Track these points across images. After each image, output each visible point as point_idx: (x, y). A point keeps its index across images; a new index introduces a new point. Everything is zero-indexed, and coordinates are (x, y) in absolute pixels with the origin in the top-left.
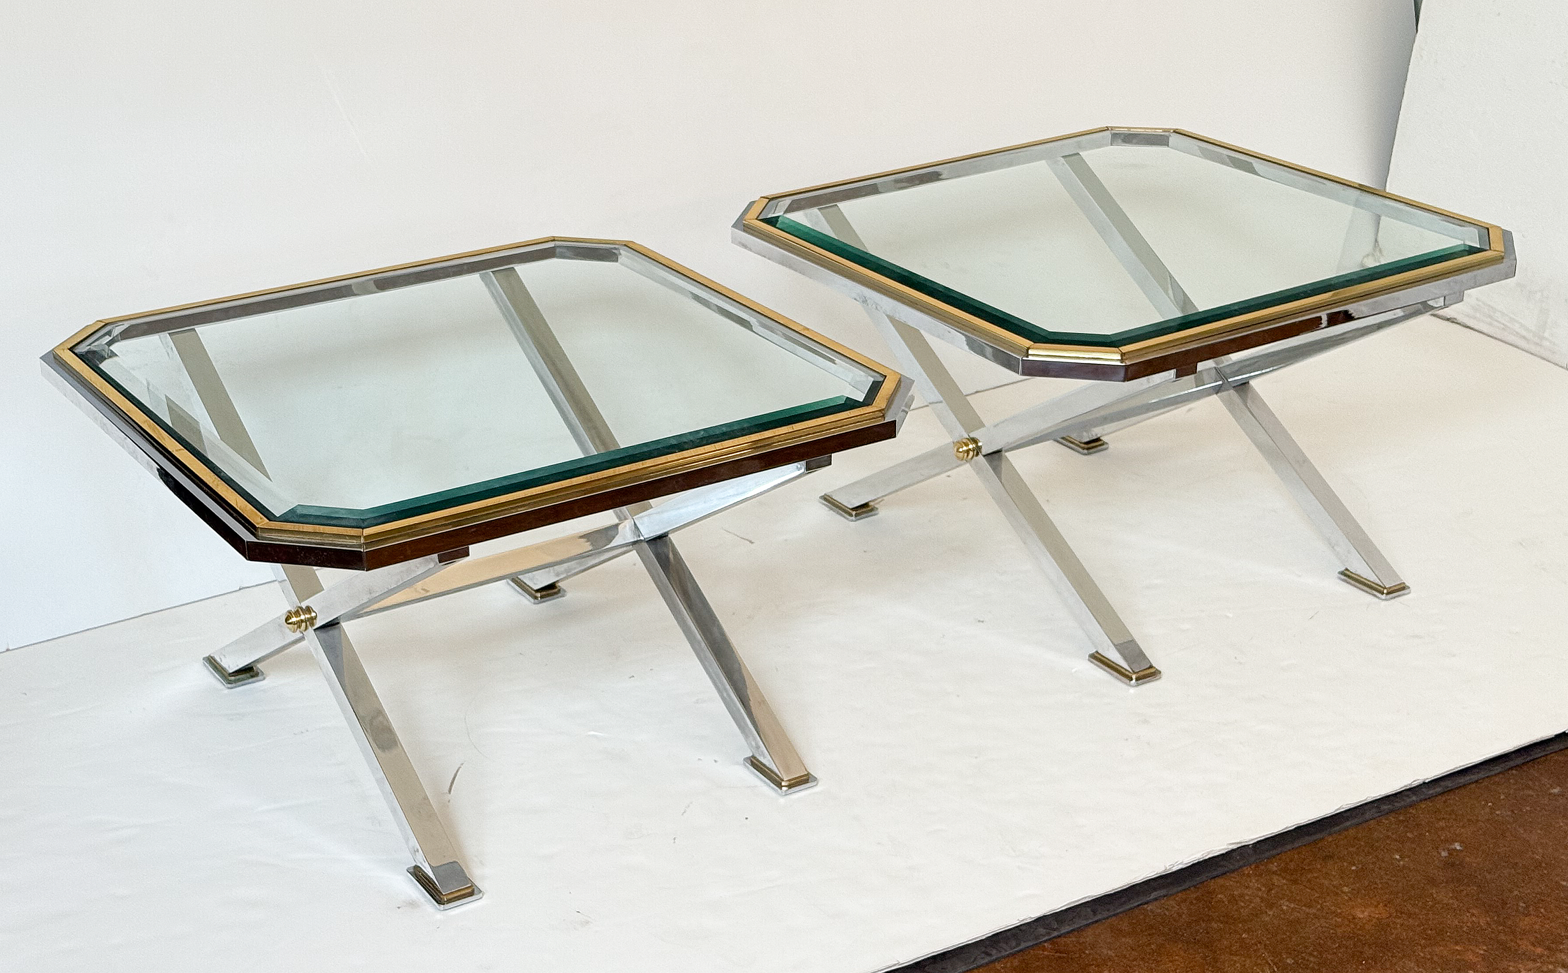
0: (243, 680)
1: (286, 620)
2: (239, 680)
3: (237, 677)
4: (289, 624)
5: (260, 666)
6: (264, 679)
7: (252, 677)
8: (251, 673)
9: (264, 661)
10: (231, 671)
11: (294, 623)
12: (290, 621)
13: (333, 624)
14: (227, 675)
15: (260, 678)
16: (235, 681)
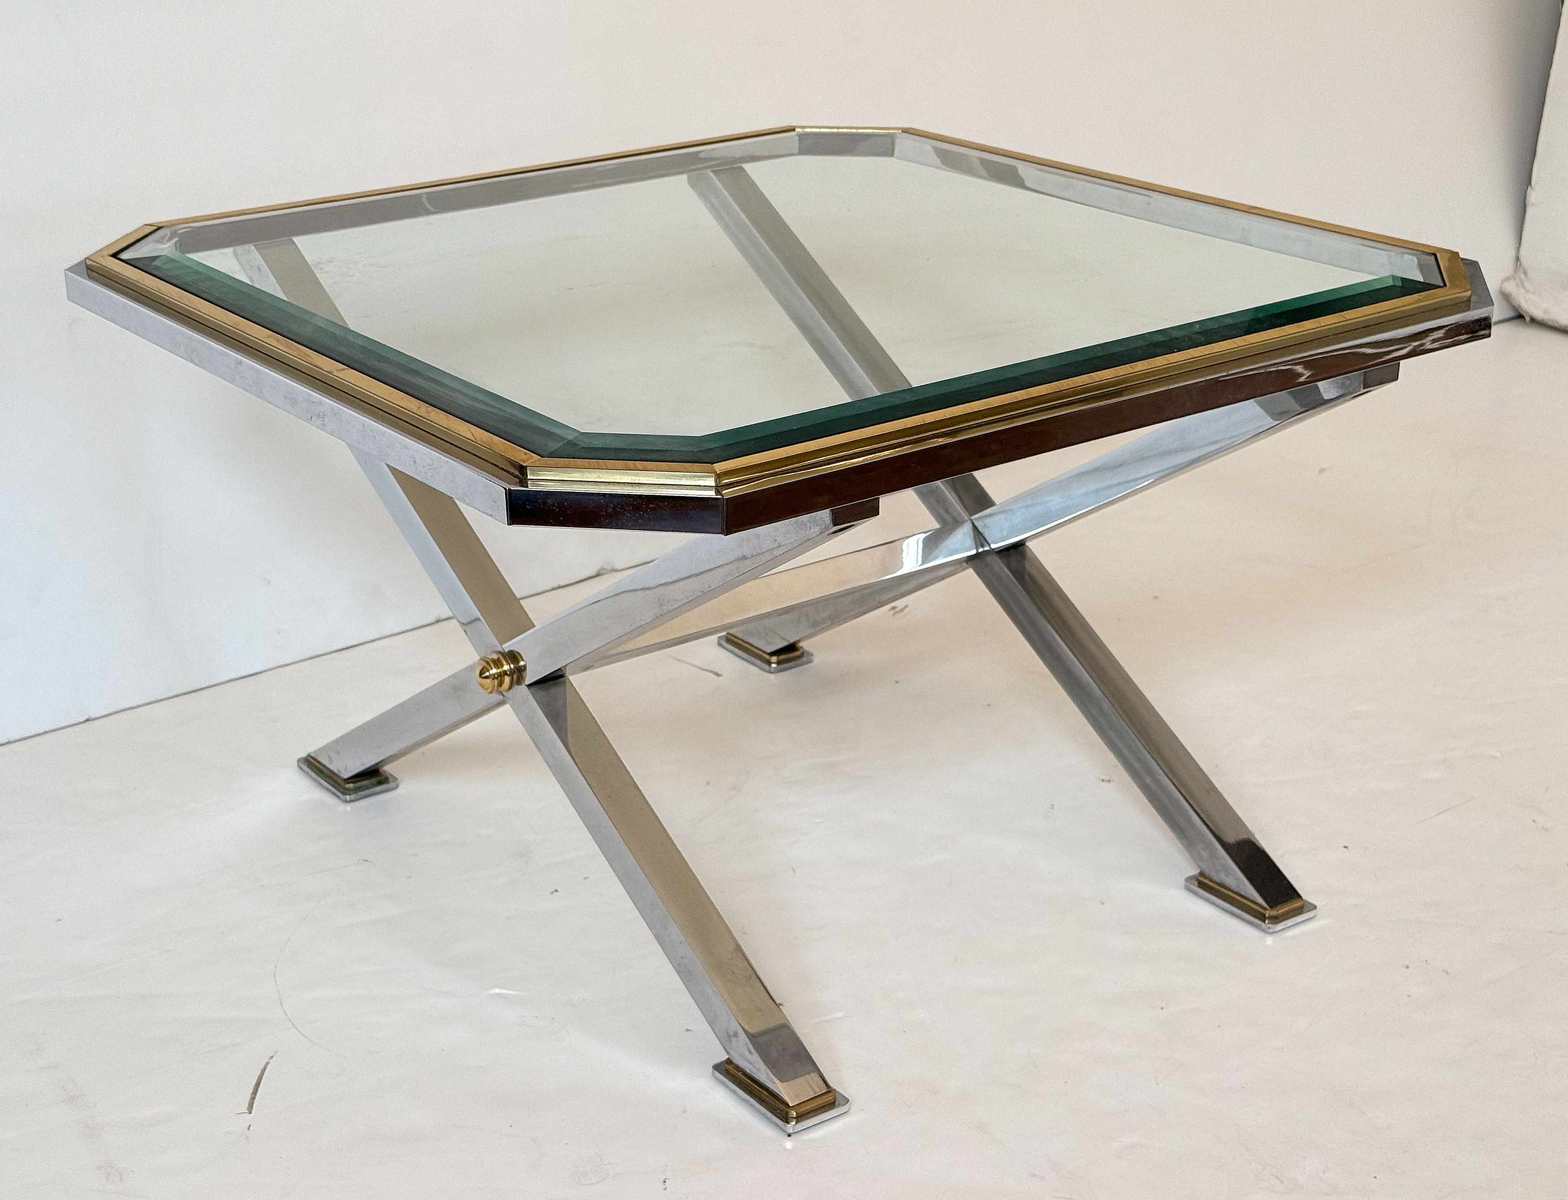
0: (367, 788)
1: (481, 673)
2: (360, 789)
3: (359, 784)
4: (487, 677)
5: (388, 769)
6: (397, 786)
7: (380, 783)
8: (378, 779)
9: (391, 762)
10: (346, 777)
11: (494, 677)
12: (484, 676)
13: (555, 679)
14: (342, 782)
15: (391, 785)
16: (356, 790)
